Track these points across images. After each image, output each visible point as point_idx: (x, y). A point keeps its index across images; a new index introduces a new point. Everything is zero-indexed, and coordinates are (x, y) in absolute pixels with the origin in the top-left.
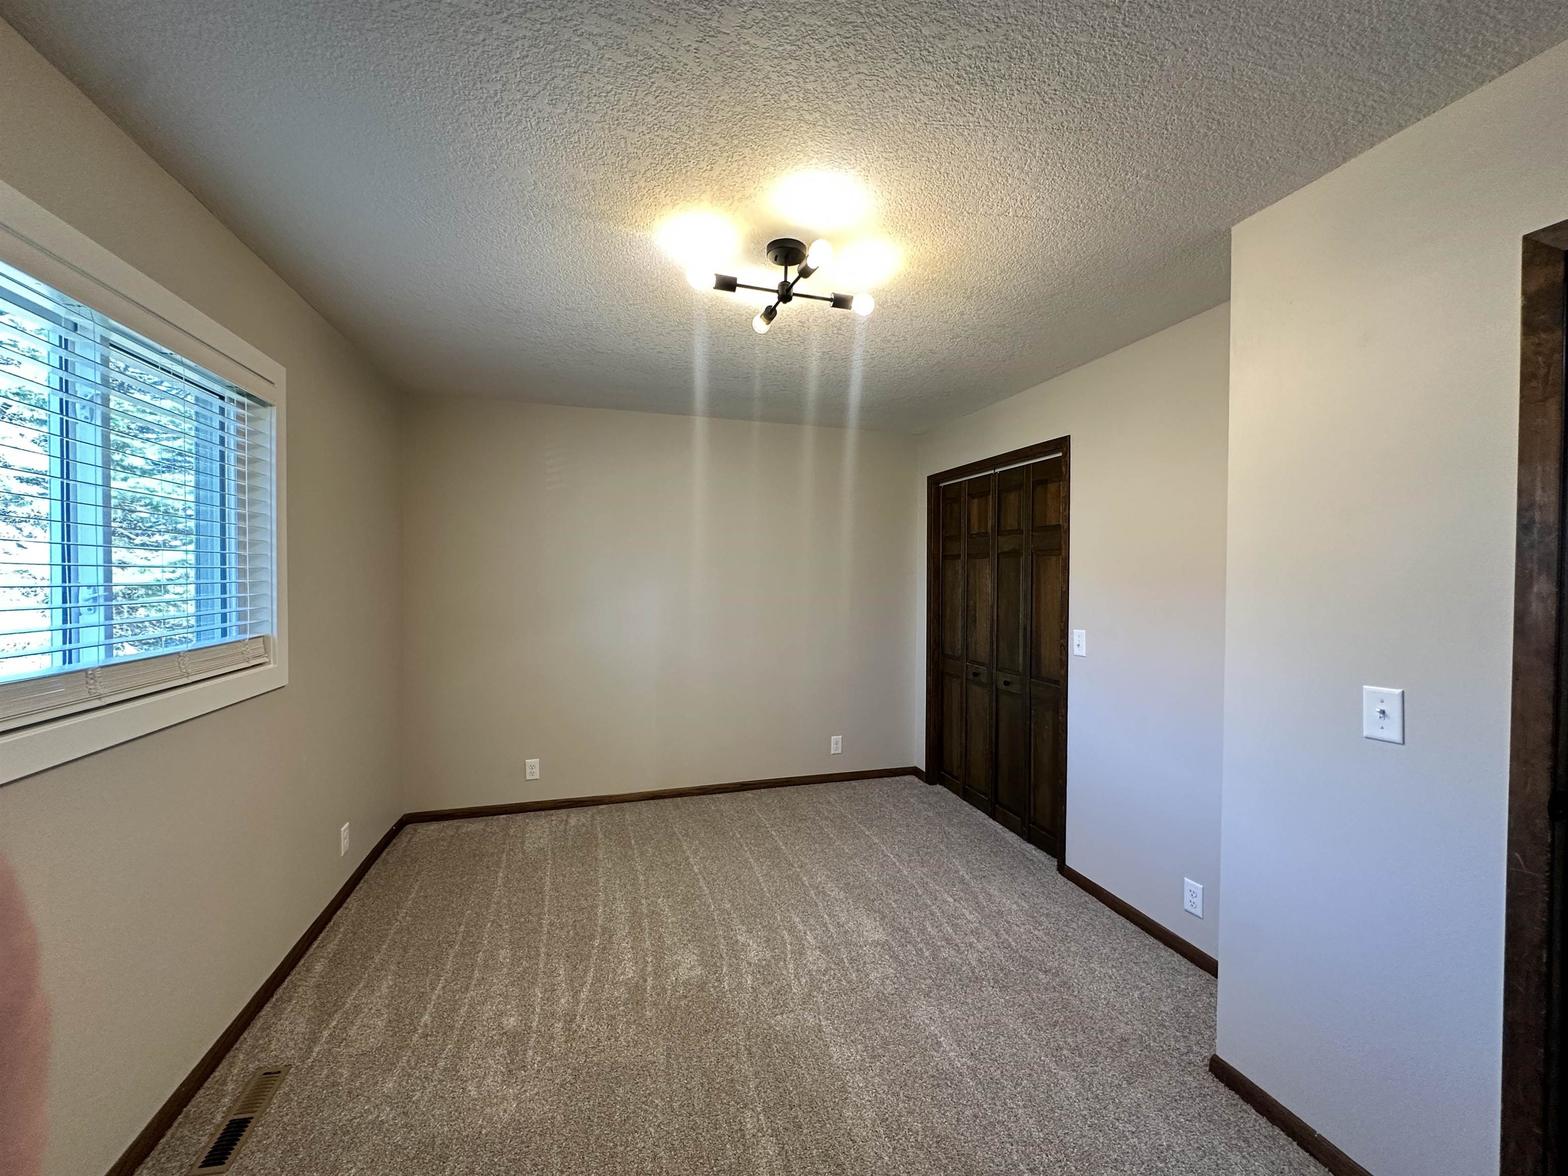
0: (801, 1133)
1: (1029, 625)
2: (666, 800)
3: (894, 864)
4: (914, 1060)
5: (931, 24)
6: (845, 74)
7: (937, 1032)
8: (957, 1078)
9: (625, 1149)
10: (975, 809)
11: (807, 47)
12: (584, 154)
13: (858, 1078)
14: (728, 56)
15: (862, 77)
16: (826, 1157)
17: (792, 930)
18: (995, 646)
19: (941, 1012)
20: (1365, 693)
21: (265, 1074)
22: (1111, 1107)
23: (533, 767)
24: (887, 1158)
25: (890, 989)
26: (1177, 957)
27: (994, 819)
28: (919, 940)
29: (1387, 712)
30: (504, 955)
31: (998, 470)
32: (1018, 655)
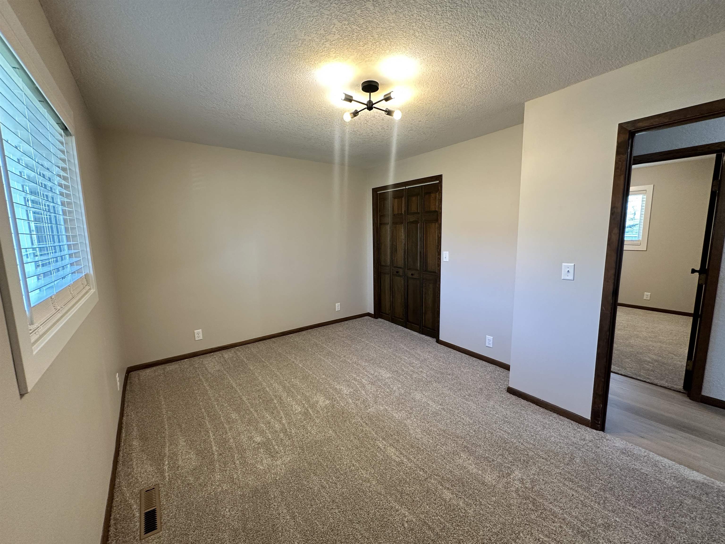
0: (400, 442)
1: (422, 251)
2: (267, 340)
3: (379, 349)
4: (423, 411)
5: (482, 12)
6: (442, 22)
7: (426, 401)
8: (440, 412)
9: (340, 466)
10: (397, 326)
11: (435, 8)
12: (309, 27)
13: (408, 421)
14: (404, 3)
15: (447, 24)
16: (412, 447)
17: (355, 379)
18: (406, 260)
19: (424, 394)
20: (563, 266)
21: (146, 491)
22: (487, 408)
23: (199, 334)
24: (431, 441)
25: (403, 392)
26: (484, 362)
27: (406, 328)
28: (403, 373)
29: (569, 271)
30: (234, 416)
31: (407, 187)
32: (417, 263)
